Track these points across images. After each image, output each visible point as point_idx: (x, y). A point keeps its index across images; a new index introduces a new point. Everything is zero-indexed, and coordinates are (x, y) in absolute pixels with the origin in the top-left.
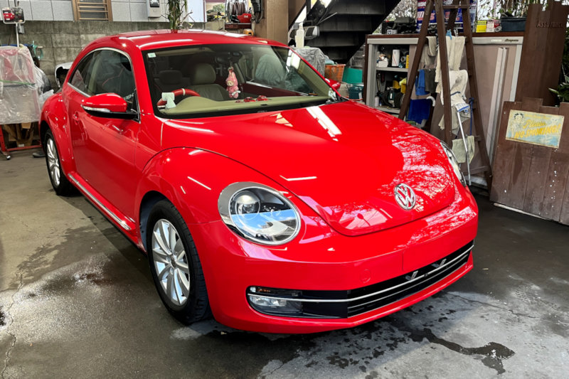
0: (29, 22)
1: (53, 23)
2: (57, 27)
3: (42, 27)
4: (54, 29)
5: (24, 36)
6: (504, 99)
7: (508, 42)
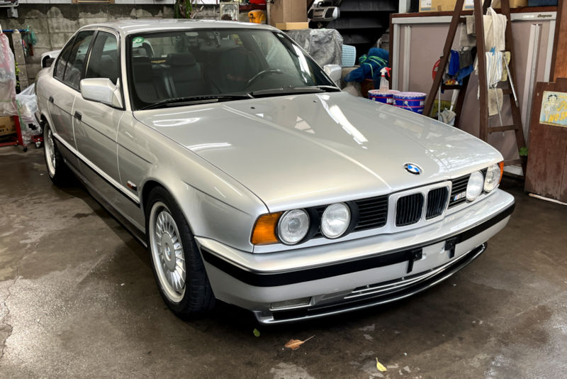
0: (22, 5)
1: (49, 6)
2: (53, 10)
4: (50, 12)
5: (18, 21)
6: (538, 81)
7: (542, 18)
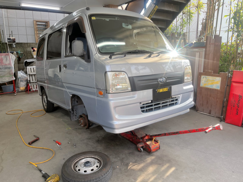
0: (17, 43)
3: (23, 45)
4: (28, 46)
5: (15, 49)
6: (199, 72)
7: (200, 50)
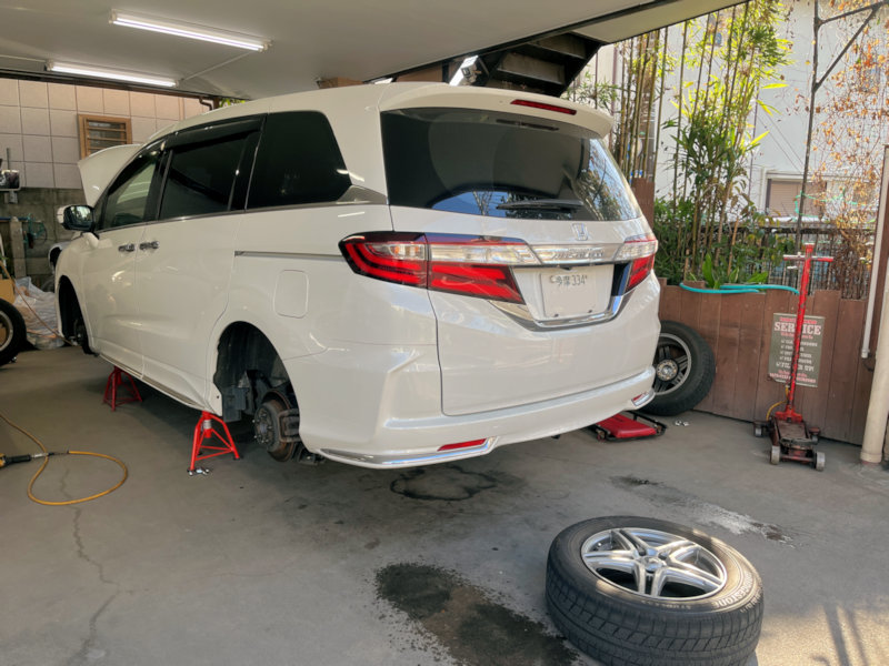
0: (24, 189)
1: (57, 191)
2: (62, 195)
3: (42, 196)
4: (58, 199)
5: (17, 207)
